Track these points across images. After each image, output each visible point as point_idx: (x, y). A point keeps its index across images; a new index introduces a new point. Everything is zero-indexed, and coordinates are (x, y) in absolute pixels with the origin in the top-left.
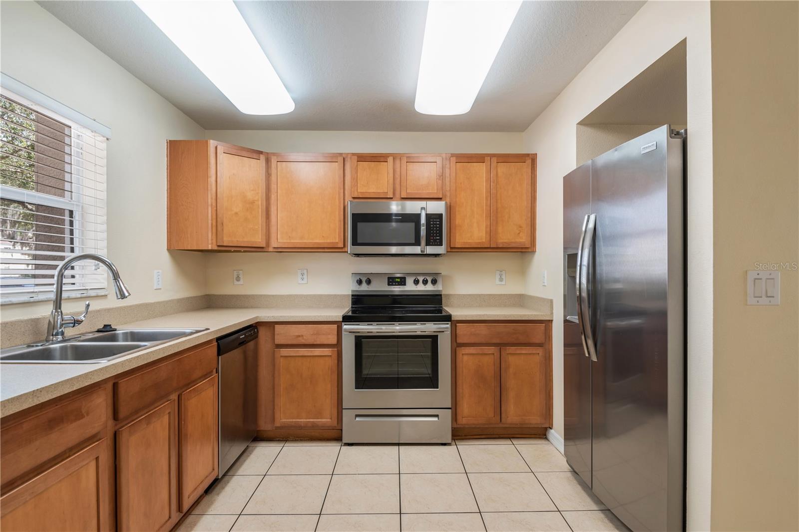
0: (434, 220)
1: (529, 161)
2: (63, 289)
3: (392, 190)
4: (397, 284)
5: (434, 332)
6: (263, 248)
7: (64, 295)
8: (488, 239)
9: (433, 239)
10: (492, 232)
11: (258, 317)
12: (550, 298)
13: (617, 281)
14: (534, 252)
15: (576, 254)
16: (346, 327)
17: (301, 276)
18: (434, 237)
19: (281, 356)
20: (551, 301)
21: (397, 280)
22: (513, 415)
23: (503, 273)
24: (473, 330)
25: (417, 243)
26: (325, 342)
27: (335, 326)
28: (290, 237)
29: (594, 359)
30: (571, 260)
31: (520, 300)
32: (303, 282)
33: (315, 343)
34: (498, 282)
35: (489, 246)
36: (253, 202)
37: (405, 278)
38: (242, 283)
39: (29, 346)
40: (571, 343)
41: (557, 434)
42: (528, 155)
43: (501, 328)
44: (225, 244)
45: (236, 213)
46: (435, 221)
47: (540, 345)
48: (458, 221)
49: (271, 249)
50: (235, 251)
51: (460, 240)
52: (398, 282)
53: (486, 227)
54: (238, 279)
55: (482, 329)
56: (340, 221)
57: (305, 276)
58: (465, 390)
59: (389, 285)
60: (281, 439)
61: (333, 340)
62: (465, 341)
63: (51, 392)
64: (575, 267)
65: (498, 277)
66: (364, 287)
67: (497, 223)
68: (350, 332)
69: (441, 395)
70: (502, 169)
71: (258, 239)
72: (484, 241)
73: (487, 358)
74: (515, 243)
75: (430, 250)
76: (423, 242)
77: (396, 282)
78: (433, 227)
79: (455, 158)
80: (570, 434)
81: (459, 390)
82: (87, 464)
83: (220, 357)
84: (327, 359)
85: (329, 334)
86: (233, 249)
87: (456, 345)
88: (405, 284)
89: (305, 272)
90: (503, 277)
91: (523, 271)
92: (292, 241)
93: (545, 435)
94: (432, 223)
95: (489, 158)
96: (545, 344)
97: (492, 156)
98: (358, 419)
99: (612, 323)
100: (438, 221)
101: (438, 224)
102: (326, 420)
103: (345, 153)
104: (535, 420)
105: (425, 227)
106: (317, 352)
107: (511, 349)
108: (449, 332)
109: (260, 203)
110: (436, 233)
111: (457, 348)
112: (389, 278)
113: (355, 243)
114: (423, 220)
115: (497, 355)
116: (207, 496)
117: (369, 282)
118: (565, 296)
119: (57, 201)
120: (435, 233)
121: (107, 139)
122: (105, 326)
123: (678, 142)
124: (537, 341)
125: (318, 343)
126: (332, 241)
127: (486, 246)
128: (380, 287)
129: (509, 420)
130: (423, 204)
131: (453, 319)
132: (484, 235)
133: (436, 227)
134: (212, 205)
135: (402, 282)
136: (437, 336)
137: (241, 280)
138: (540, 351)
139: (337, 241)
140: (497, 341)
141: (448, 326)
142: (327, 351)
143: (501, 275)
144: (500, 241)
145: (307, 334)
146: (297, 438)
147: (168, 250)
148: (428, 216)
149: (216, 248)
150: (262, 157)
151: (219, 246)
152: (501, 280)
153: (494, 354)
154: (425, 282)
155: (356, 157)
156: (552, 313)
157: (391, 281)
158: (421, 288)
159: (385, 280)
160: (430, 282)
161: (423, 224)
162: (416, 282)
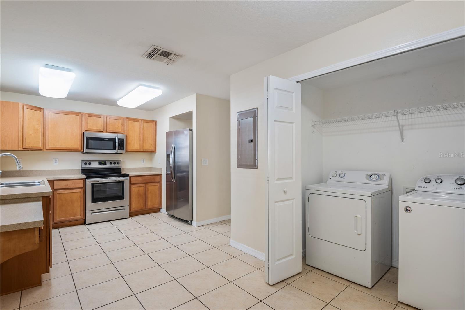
0: (121, 141)
1: (154, 123)
3: (103, 129)
5: (122, 180)
6: (41, 149)
8: (140, 148)
10: (141, 146)
12: (161, 167)
13: (180, 162)
14: (156, 153)
15: (170, 155)
16: (87, 180)
17: (55, 161)
18: (121, 147)
19: (58, 194)
20: (162, 168)
22: (150, 205)
23: (144, 160)
24: (137, 179)
25: (114, 149)
26: (78, 187)
27: (82, 180)
28: (55, 145)
29: (174, 181)
30: (168, 156)
31: (150, 169)
32: (56, 164)
36: (38, 130)
37: (106, 162)
40: (168, 181)
41: (164, 209)
42: (154, 121)
43: (146, 178)
44: (26, 148)
45: (31, 135)
47: (158, 182)
48: (129, 141)
49: (45, 150)
51: (130, 148)
53: (140, 144)
55: (140, 178)
57: (57, 162)
58: (134, 199)
59: (99, 165)
61: (81, 185)
62: (134, 183)
64: (170, 158)
65: (142, 161)
66: (88, 166)
67: (143, 142)
68: (89, 182)
69: (126, 202)
70: (145, 125)
71: (40, 146)
72: (139, 149)
73: (142, 188)
74: (150, 150)
75: (119, 151)
76: (117, 148)
77: (102, 164)
78: (120, 143)
79: (128, 119)
80: (168, 209)
81: (132, 199)
84: (79, 193)
85: (80, 183)
87: (131, 184)
88: (106, 164)
89: (57, 160)
90: (144, 161)
91: (151, 159)
92: (56, 147)
93: (160, 211)
95: (141, 121)
96: (160, 182)
97: (142, 120)
98: (92, 214)
99: (178, 175)
102: (79, 216)
103: (82, 113)
104: (157, 206)
105: (118, 143)
107: (149, 184)
108: (128, 180)
109: (41, 130)
110: (122, 146)
111: (131, 186)
112: (99, 162)
113: (87, 148)
114: (117, 141)
115: (145, 186)
117: (90, 164)
118: (166, 167)
123: (191, 132)
124: (157, 181)
125: (75, 187)
126: (76, 147)
127: (139, 150)
128: (95, 165)
129: (148, 207)
130: (116, 135)
131: (130, 175)
133: (122, 144)
134: (21, 131)
135: (105, 163)
136: (124, 181)
138: (158, 184)
139: (78, 147)
140: (145, 182)
141: (128, 178)
142: (79, 190)
143: (143, 161)
144: (144, 149)
145: (70, 184)
146: (63, 226)
148: (119, 139)
149: (22, 149)
150: (42, 111)
151: (24, 149)
152: (143, 162)
155: (88, 115)
156: (162, 172)
157: (100, 163)
158: (113, 166)
159: (97, 163)
160: (116, 163)
161: (117, 142)
162: (111, 163)
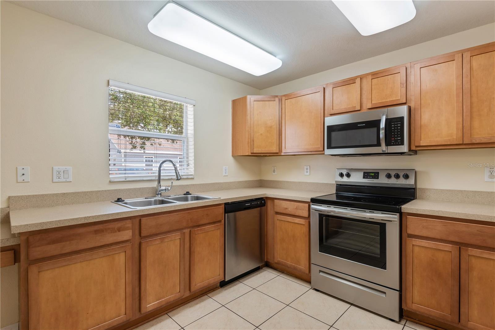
2: (161, 175)
3: (360, 105)
4: (371, 177)
5: (382, 220)
6: (277, 153)
7: (161, 178)
8: (461, 135)
9: (395, 140)
11: (266, 194)
16: (313, 206)
17: (306, 170)
18: (395, 138)
19: (278, 220)
21: (371, 174)
24: (425, 224)
25: (379, 144)
26: (301, 215)
27: (307, 205)
32: (308, 174)
33: (295, 214)
34: (487, 179)
35: (461, 143)
36: (271, 127)
37: (378, 173)
38: (276, 174)
39: (146, 198)
43: (461, 227)
44: (254, 152)
45: (261, 134)
46: (396, 124)
48: (423, 121)
49: (283, 154)
50: (269, 156)
52: (372, 176)
53: (458, 125)
54: (274, 171)
56: (321, 132)
57: (308, 171)
59: (364, 178)
60: (280, 271)
61: (306, 214)
62: (416, 234)
63: (95, 218)
65: (487, 173)
66: (345, 179)
67: (472, 116)
68: (315, 210)
72: (454, 137)
73: (443, 255)
75: (389, 149)
76: (383, 143)
77: (370, 176)
78: (394, 129)
79: (419, 64)
82: (119, 253)
83: (226, 214)
84: (302, 226)
85: (303, 210)
86: (268, 155)
87: (407, 235)
88: (378, 178)
89: (309, 167)
94: (393, 126)
95: (460, 55)
98: (321, 274)
100: (399, 124)
101: (399, 126)
102: (302, 267)
105: (384, 131)
106: (297, 220)
108: (397, 222)
111: (406, 238)
112: (364, 173)
113: (329, 147)
114: (383, 125)
115: (456, 254)
116: (221, 288)
117: (348, 175)
119: (174, 136)
120: (396, 135)
121: (194, 106)
122: (187, 192)
125: (297, 214)
126: (316, 147)
127: (457, 143)
128: (357, 179)
131: (402, 211)
132: (455, 133)
133: (398, 129)
134: (248, 131)
135: (376, 175)
136: (386, 224)
137: (276, 172)
139: (319, 146)
141: (397, 217)
142: (302, 221)
143: (491, 172)
145: (291, 208)
146: (288, 273)
147: (233, 156)
148: (388, 121)
150: (277, 99)
151: (251, 153)
152: (491, 176)
153: (451, 252)
154: (397, 176)
155: (332, 85)
157: (367, 175)
158: (393, 182)
159: (361, 174)
160: (401, 177)
161: (382, 128)
162: (389, 176)
